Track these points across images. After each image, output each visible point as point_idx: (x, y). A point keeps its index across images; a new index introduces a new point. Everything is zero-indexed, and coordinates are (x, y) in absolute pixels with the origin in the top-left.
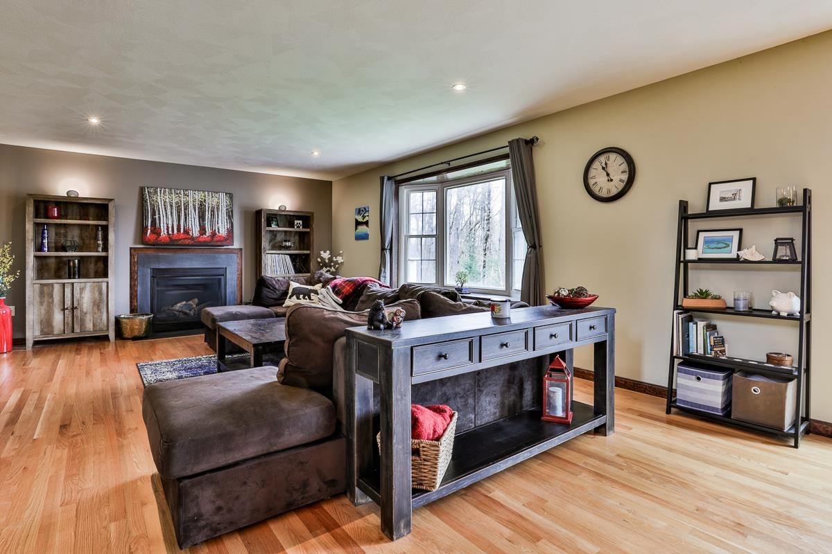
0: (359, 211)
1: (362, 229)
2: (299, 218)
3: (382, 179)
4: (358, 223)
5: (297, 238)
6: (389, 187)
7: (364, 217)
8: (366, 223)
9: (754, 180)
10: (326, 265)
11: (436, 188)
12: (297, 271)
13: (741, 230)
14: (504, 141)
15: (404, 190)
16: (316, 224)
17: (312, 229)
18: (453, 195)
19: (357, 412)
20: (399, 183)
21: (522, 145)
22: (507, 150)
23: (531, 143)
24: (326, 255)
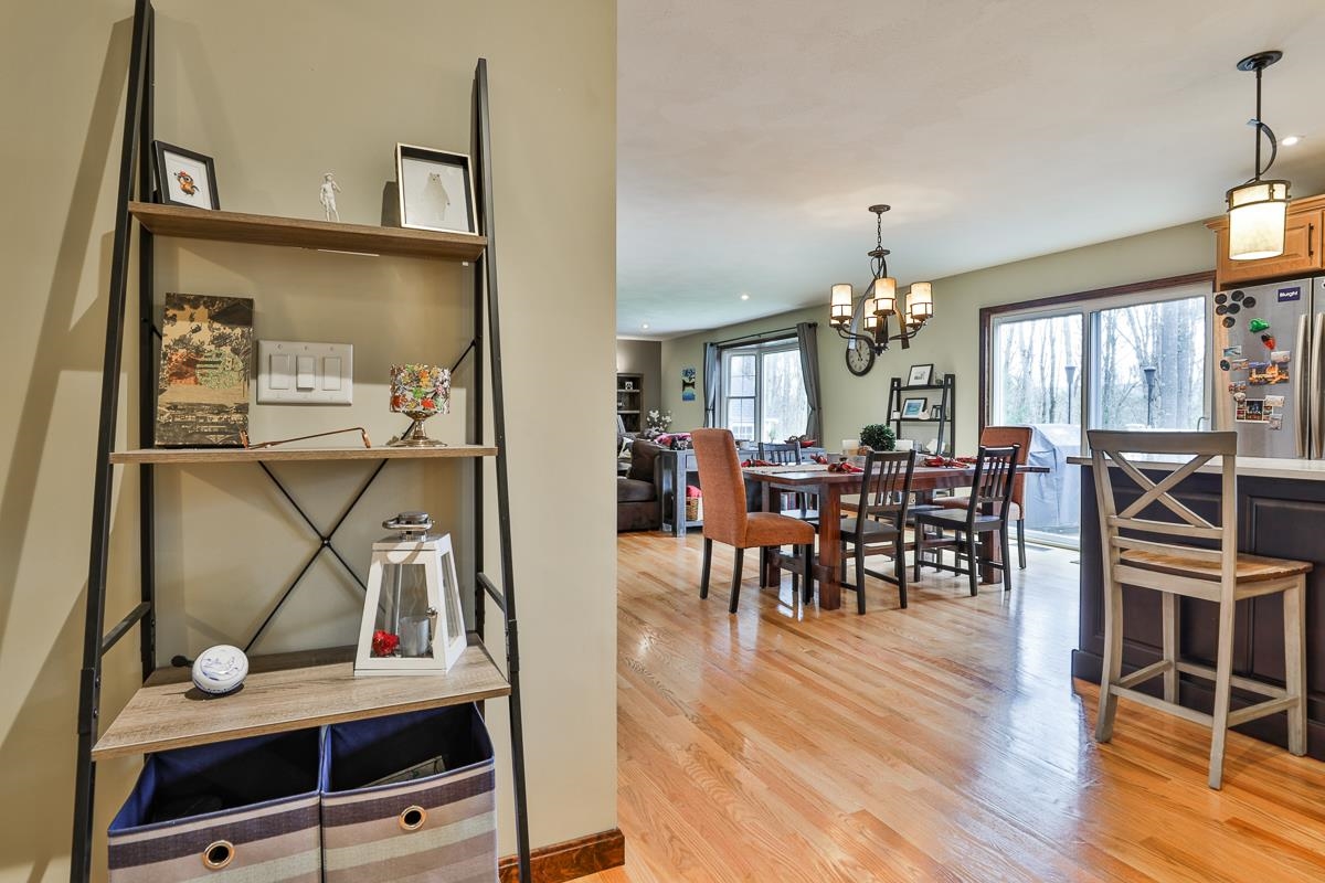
0: (686, 373)
1: (689, 390)
2: (630, 379)
3: (706, 345)
4: (685, 384)
5: (627, 398)
6: (711, 352)
7: (690, 379)
8: (693, 385)
9: (932, 365)
10: (654, 424)
11: (755, 352)
12: (628, 430)
13: (926, 399)
14: (793, 323)
15: (726, 354)
16: (645, 385)
17: (642, 391)
18: (768, 358)
19: (664, 489)
20: (721, 348)
21: (806, 328)
22: (796, 330)
23: (813, 326)
24: (655, 415)
